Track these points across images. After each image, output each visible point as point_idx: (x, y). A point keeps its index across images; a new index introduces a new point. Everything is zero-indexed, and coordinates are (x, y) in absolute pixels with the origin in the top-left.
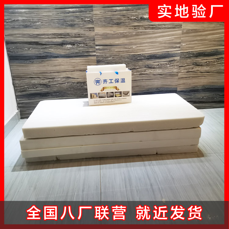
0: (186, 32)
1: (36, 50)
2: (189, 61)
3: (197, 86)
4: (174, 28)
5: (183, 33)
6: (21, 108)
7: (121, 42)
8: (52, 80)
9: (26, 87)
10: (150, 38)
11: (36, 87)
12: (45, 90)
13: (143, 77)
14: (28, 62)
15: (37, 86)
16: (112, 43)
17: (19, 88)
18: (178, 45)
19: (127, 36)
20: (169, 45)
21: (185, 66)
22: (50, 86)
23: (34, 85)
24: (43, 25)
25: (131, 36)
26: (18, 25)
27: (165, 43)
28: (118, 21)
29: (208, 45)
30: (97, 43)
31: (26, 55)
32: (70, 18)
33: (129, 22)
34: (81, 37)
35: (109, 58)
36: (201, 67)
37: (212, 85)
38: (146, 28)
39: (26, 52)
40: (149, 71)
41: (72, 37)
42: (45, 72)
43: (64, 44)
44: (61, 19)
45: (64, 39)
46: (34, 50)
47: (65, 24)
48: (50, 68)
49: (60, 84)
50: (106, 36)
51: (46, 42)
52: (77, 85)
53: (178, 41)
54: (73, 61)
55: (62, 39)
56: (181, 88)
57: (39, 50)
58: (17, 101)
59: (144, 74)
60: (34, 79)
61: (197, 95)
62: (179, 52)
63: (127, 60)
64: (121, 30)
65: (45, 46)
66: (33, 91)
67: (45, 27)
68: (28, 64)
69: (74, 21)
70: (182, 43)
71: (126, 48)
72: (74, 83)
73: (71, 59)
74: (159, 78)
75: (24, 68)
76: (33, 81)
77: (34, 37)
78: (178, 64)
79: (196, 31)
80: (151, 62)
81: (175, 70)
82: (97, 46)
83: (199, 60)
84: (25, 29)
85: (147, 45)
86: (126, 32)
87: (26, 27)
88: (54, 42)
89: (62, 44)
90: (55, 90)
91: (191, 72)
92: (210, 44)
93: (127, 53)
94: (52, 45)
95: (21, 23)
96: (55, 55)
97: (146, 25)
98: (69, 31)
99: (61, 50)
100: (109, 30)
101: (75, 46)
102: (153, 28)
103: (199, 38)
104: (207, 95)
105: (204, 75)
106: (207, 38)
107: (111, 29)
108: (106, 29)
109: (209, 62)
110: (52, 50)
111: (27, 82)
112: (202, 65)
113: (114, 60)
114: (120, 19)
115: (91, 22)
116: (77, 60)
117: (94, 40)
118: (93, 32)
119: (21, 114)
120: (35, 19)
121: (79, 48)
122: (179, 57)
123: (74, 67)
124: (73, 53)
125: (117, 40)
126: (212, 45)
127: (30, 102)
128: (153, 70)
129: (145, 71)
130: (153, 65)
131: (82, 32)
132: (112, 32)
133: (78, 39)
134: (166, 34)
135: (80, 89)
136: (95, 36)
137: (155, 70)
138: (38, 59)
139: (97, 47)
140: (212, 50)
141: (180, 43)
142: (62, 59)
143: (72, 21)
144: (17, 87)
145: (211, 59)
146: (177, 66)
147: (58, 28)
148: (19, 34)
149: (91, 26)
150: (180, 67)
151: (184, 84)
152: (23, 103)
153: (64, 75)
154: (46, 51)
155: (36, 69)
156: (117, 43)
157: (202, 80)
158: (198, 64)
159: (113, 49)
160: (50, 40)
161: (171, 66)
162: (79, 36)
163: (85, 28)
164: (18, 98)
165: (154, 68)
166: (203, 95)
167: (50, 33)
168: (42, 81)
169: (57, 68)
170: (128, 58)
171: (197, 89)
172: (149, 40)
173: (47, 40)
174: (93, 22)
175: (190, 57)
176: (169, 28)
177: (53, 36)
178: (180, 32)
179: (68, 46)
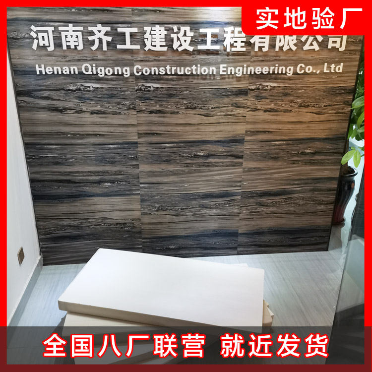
0: (248, 170)
1: (67, 188)
2: (251, 200)
3: (262, 228)
4: (233, 166)
5: (244, 171)
6: (45, 254)
7: (171, 180)
8: (85, 221)
9: (52, 229)
10: (205, 176)
11: (65, 230)
12: (75, 232)
13: (197, 217)
14: (57, 201)
15: (66, 228)
16: (159, 181)
17: (43, 231)
18: (239, 184)
19: (177, 173)
20: (228, 184)
21: (247, 206)
22: (82, 227)
23: (63, 227)
24: (77, 162)
25: (183, 174)
26: (46, 162)
27: (223, 182)
28: (167, 158)
29: (274, 184)
30: (141, 181)
31: (55, 194)
32: (110, 155)
33: (180, 159)
34: (123, 175)
35: (156, 197)
36: (266, 207)
37: (280, 227)
38: (200, 166)
39: (54, 191)
40: (203, 211)
41: (112, 175)
42: (77, 212)
43: (102, 182)
44: (100, 156)
45: (102, 177)
46: (65, 188)
47: (104, 161)
48: (83, 208)
49: (95, 225)
50: (152, 174)
51: (81, 179)
52: (116, 226)
53: (239, 179)
54: (112, 200)
55: (100, 177)
56: (243, 230)
57: (71, 188)
58: (40, 245)
59: (198, 214)
60: (63, 221)
61: (262, 238)
62: (240, 191)
63: (177, 199)
64: (171, 168)
65: (78, 185)
66: (60, 233)
67: (80, 165)
68: (57, 203)
69: (114, 158)
70: (243, 181)
71: (176, 187)
72: (113, 224)
73: (109, 198)
74: (216, 219)
75: (51, 209)
76: (61, 223)
77: (66, 175)
78: (239, 204)
79: (259, 169)
80: (206, 202)
81: (236, 211)
82: (141, 184)
83: (264, 200)
84: (55, 167)
85: (201, 183)
86: (177, 170)
87: (57, 164)
88: (90, 180)
89: (99, 182)
90: (88, 232)
91: (255, 212)
92: (276, 184)
93: (178, 191)
94: (87, 183)
95: (51, 160)
96: (89, 194)
97: (201, 163)
98: (108, 168)
99: (98, 189)
100: (156, 168)
101: (115, 184)
102: (208, 166)
103: (263, 177)
104: (273, 238)
105: (270, 215)
106: (272, 177)
107: (159, 166)
108: (154, 166)
109: (275, 202)
110: (87, 188)
111: (54, 224)
112: (267, 206)
113: (162, 199)
114: (170, 156)
115: (136, 159)
116: (116, 199)
117: (138, 178)
118: (137, 169)
119: (44, 260)
120: (68, 156)
121: (120, 186)
122: (240, 197)
123: (113, 207)
124: (113, 192)
125: (166, 177)
126: (279, 184)
127: (56, 247)
128: (209, 210)
129: (199, 211)
130: (209, 205)
131: (124, 169)
132: (160, 170)
133: (120, 177)
134: (224, 172)
135: (119, 231)
136: (140, 174)
137: (212, 210)
138: (69, 198)
139: (143, 185)
140: (279, 190)
141: (240, 182)
142: (98, 198)
143: (112, 158)
144: (41, 229)
145: (277, 199)
146: (237, 205)
147: (96, 165)
148: (48, 172)
149: (135, 163)
150: (241, 207)
151: (246, 225)
152: (47, 247)
153: (100, 215)
154: (79, 189)
155: (66, 210)
156: (166, 180)
157: (268, 222)
158: (262, 204)
159: (161, 187)
160: (85, 178)
161: (230, 206)
162: (120, 173)
163: (128, 165)
164: (41, 242)
165: (210, 208)
166: (270, 238)
167: (85, 170)
168: (73, 222)
169: (93, 208)
170: (178, 197)
171: (262, 231)
172: (204, 179)
173: (81, 178)
174: (138, 159)
175: (253, 197)
176: (227, 166)
177: (89, 174)
178: (241, 170)
179: (106, 184)
